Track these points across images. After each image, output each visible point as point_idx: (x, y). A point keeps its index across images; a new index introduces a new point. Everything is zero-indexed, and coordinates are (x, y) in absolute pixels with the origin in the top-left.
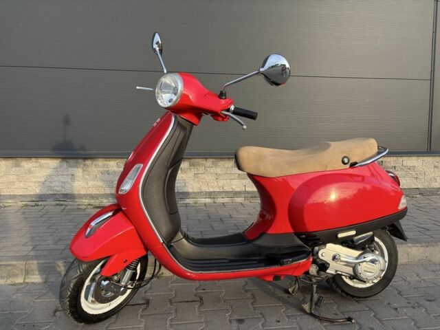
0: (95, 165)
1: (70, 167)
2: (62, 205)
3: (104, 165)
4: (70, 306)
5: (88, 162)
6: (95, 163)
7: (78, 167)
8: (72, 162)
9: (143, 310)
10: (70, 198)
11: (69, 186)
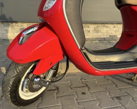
0: (17, 26)
1: (5, 26)
2: (3, 44)
3: (21, 26)
4: (11, 97)
5: (14, 24)
6: (17, 24)
7: (9, 27)
8: (6, 24)
9: (57, 94)
10: (7, 41)
11: (5, 35)
